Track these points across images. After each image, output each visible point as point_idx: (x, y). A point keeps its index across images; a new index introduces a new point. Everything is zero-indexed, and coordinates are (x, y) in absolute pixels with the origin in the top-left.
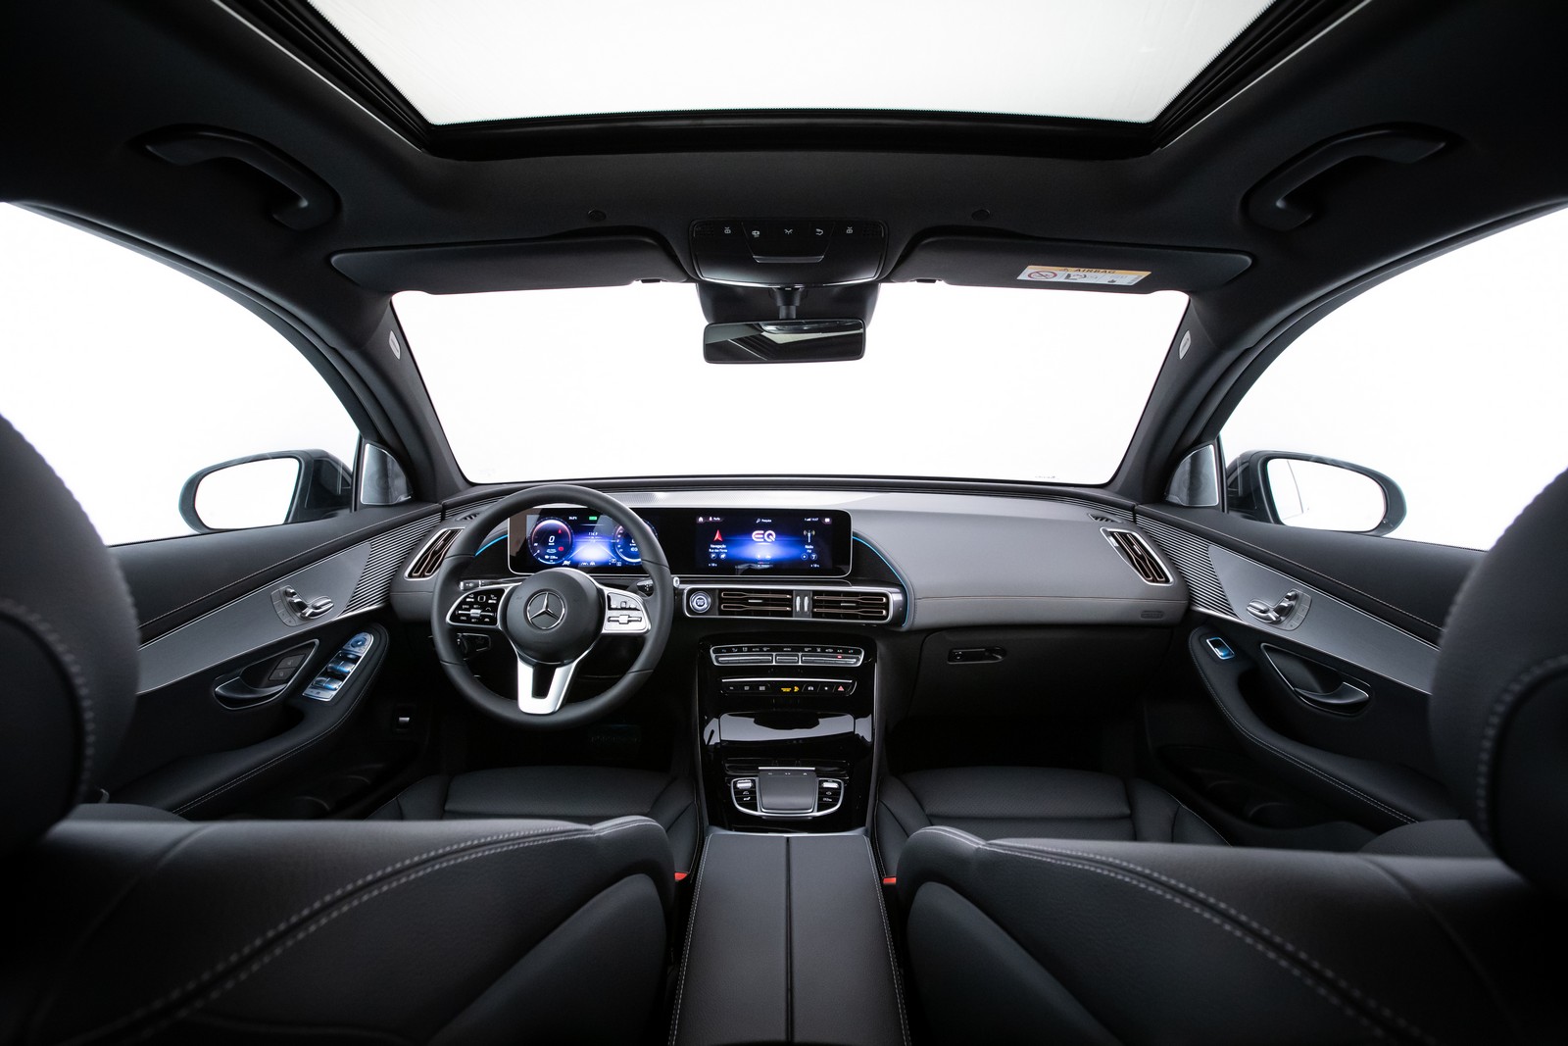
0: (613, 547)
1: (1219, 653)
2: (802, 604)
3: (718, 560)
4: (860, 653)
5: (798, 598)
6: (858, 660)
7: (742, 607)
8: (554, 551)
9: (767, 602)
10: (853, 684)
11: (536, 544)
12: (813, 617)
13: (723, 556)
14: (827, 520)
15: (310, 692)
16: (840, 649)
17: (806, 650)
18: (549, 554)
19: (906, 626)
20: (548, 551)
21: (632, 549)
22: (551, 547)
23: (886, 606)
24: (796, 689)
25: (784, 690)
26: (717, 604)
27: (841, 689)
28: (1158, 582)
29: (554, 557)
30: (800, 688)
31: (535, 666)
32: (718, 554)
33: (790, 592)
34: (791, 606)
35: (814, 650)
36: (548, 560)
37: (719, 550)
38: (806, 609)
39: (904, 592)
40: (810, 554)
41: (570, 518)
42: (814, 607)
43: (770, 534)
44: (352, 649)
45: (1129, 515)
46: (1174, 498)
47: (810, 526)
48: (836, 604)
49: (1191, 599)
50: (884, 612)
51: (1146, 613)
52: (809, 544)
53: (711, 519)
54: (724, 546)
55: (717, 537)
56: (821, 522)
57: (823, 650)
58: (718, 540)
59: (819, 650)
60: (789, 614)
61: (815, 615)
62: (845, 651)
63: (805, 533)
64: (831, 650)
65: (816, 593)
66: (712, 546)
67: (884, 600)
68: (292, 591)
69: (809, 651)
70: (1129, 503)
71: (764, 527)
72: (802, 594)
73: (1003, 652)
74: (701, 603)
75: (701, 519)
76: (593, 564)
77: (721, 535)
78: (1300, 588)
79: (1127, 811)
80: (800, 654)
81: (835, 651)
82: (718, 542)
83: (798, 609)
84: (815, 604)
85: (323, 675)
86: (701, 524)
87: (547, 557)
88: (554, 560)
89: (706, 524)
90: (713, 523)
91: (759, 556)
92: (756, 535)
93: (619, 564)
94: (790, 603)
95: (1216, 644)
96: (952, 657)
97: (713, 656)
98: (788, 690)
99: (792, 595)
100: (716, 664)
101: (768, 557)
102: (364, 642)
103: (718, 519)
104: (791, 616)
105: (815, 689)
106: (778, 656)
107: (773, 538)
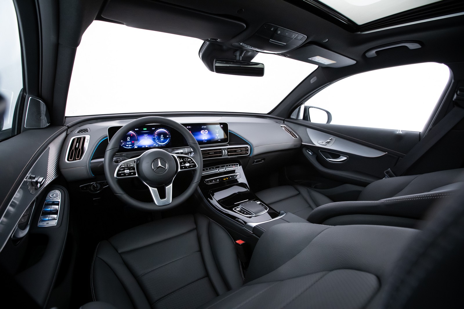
0: (154, 139)
1: (310, 153)
2: (225, 152)
4: (238, 165)
5: (223, 151)
7: (207, 156)
8: (130, 143)
9: (215, 153)
11: (122, 141)
15: (42, 224)
16: (233, 165)
17: (225, 166)
19: (251, 156)
20: (127, 143)
21: (161, 140)
22: (129, 142)
23: (248, 150)
28: (295, 138)
29: (130, 145)
30: (228, 178)
31: (156, 188)
33: (221, 149)
34: (222, 154)
36: (128, 147)
38: (226, 154)
39: (250, 146)
40: (218, 137)
41: (136, 129)
43: (206, 131)
44: (52, 199)
45: (283, 121)
46: (292, 117)
48: (235, 151)
49: (301, 141)
50: (248, 152)
51: (295, 145)
52: (217, 134)
53: (188, 127)
61: (228, 155)
62: (235, 165)
63: (216, 130)
64: (231, 165)
65: (228, 149)
67: (247, 148)
68: (34, 176)
70: (283, 119)
71: (204, 129)
72: (224, 149)
73: (264, 159)
76: (147, 146)
78: (332, 137)
79: (298, 192)
80: (224, 168)
83: (224, 154)
84: (228, 152)
87: (127, 146)
88: (130, 147)
91: (203, 139)
92: (202, 132)
93: (157, 145)
94: (221, 152)
95: (309, 151)
96: (254, 163)
98: (225, 179)
101: (206, 139)
102: (56, 194)
103: (190, 127)
104: (222, 157)
105: (232, 178)
106: (219, 169)
107: (207, 133)
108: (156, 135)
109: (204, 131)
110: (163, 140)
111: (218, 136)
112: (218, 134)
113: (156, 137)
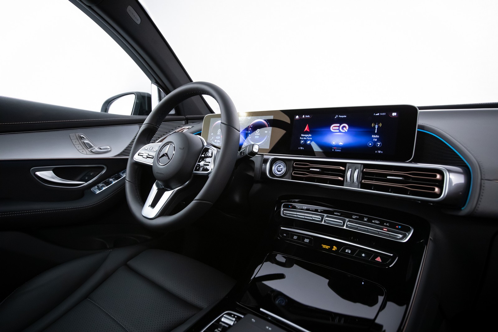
2: (352, 176)
3: (304, 145)
4: (408, 231)
5: (350, 170)
6: (405, 236)
7: (305, 174)
9: (324, 172)
10: (393, 259)
11: (212, 134)
12: (361, 188)
13: (308, 142)
14: (394, 114)
15: (94, 188)
16: (386, 222)
17: (354, 217)
18: (217, 140)
19: (466, 210)
20: (217, 138)
22: (218, 135)
23: (440, 185)
24: (335, 248)
25: (324, 246)
26: (291, 171)
27: (379, 259)
29: (219, 141)
30: (338, 248)
32: (306, 141)
33: (344, 165)
34: (343, 176)
35: (361, 218)
37: (307, 138)
38: (355, 180)
39: (467, 172)
40: (375, 142)
42: (363, 178)
43: (345, 127)
47: (377, 120)
48: (383, 178)
50: (437, 190)
52: (375, 134)
53: (304, 116)
54: (310, 135)
55: (306, 129)
56: (388, 116)
57: (370, 220)
58: (306, 131)
59: (366, 220)
60: (341, 183)
61: (363, 186)
62: (392, 226)
63: (372, 125)
64: (377, 222)
65: (366, 166)
66: (302, 135)
67: (438, 177)
68: (82, 136)
69: (356, 219)
71: (340, 121)
72: (354, 166)
74: (279, 169)
75: (297, 117)
77: (309, 128)
80: (347, 220)
81: (382, 223)
82: (306, 133)
83: (349, 179)
84: (364, 175)
85: (104, 183)
86: (297, 120)
87: (216, 141)
89: (301, 119)
90: (305, 119)
91: (334, 143)
92: (334, 127)
94: (343, 174)
97: (282, 209)
98: (327, 247)
99: (345, 167)
100: (282, 215)
101: (341, 144)
103: (309, 116)
104: (343, 186)
106: (327, 217)
107: (346, 130)
108: (250, 129)
109: (339, 127)
110: (258, 137)
111: (376, 140)
112: (378, 137)
113: (249, 132)
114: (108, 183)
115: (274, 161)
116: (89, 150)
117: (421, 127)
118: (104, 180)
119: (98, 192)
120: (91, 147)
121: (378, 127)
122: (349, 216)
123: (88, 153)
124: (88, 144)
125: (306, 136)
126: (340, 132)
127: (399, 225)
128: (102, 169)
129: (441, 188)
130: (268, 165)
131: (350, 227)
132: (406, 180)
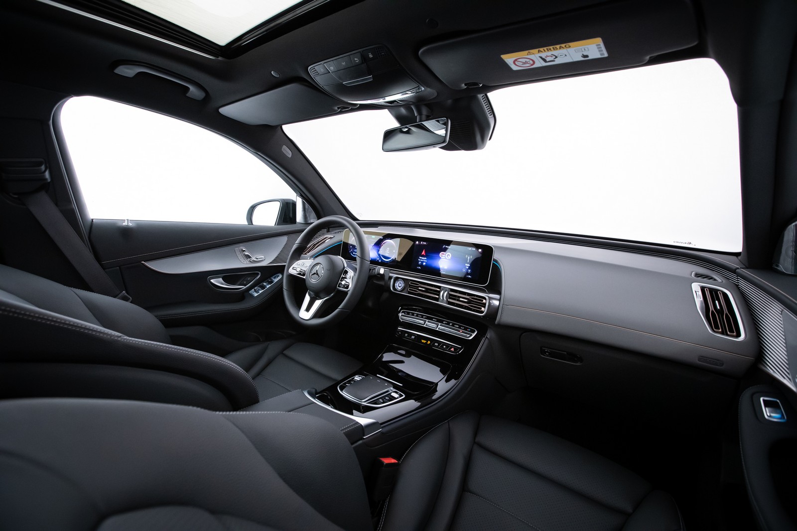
0: (379, 252)
1: (767, 413)
2: (444, 295)
3: (421, 265)
4: (473, 332)
5: (443, 291)
6: (471, 335)
7: (416, 291)
9: (427, 290)
10: (461, 349)
12: (448, 304)
13: (424, 264)
14: (481, 250)
15: (252, 291)
16: (463, 326)
17: (444, 322)
19: (497, 321)
21: (386, 254)
23: (484, 305)
24: (429, 342)
25: (423, 341)
26: (407, 287)
27: (452, 349)
28: (727, 335)
30: (431, 343)
31: (311, 298)
32: (422, 262)
33: (439, 287)
34: (439, 295)
35: (448, 324)
36: (354, 255)
37: (423, 260)
38: (445, 299)
43: (449, 255)
44: (273, 279)
45: (735, 278)
46: (781, 268)
48: (457, 298)
49: (761, 358)
50: (483, 309)
51: (702, 358)
53: (422, 243)
54: (426, 258)
55: (423, 253)
56: (477, 251)
57: (453, 325)
58: (423, 255)
59: (451, 324)
60: (437, 300)
61: (450, 303)
62: (466, 329)
64: (457, 326)
65: (451, 290)
66: (420, 258)
67: (484, 301)
68: (244, 249)
69: (445, 324)
70: (735, 266)
72: (445, 289)
73: (581, 359)
74: (399, 285)
75: (417, 242)
77: (425, 252)
80: (440, 324)
81: (459, 328)
82: (423, 256)
83: (441, 298)
84: (450, 296)
85: (260, 287)
86: (417, 245)
89: (419, 245)
91: (442, 267)
92: (442, 254)
93: (380, 261)
94: (438, 293)
95: (767, 404)
96: (543, 352)
97: (401, 315)
98: (425, 342)
99: (440, 289)
100: (400, 319)
102: (279, 276)
103: (425, 243)
105: (438, 345)
106: (428, 322)
107: (450, 257)
109: (445, 254)
114: (263, 287)
115: (396, 279)
116: (249, 260)
117: (495, 260)
118: (259, 284)
119: (256, 295)
120: (250, 257)
121: (470, 258)
122: (441, 322)
123: (248, 262)
124: (248, 255)
125: (423, 258)
126: (446, 258)
127: (469, 328)
128: (258, 274)
129: (485, 307)
130: (392, 280)
131: (441, 329)
132: (469, 302)
